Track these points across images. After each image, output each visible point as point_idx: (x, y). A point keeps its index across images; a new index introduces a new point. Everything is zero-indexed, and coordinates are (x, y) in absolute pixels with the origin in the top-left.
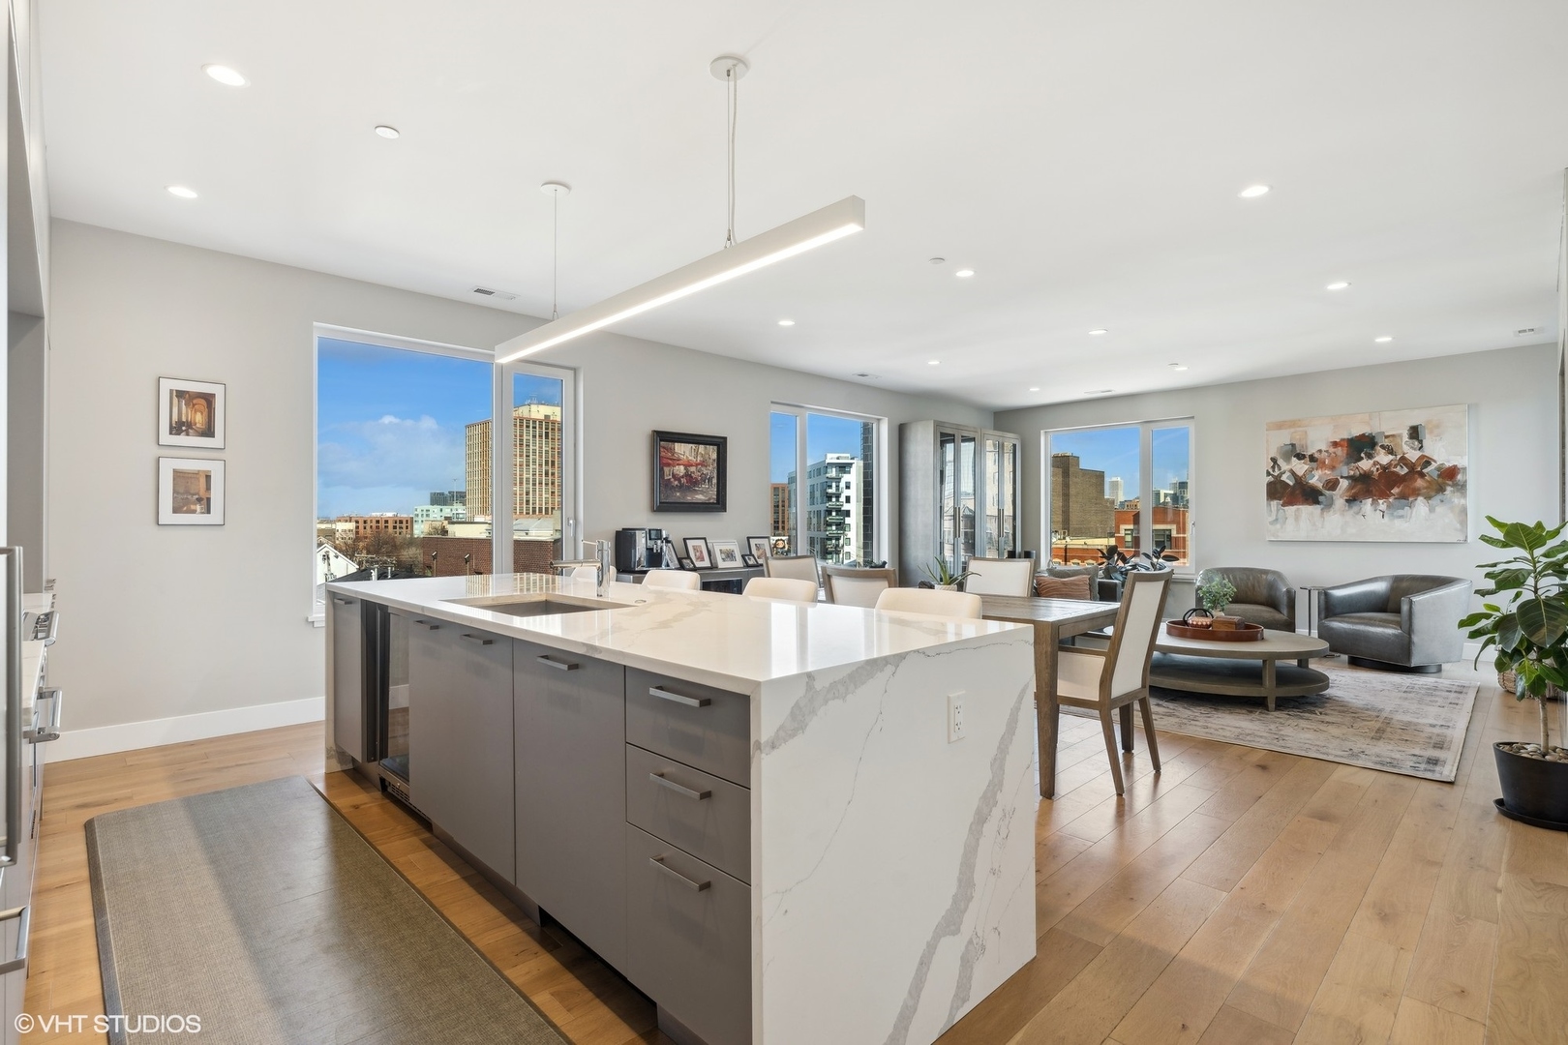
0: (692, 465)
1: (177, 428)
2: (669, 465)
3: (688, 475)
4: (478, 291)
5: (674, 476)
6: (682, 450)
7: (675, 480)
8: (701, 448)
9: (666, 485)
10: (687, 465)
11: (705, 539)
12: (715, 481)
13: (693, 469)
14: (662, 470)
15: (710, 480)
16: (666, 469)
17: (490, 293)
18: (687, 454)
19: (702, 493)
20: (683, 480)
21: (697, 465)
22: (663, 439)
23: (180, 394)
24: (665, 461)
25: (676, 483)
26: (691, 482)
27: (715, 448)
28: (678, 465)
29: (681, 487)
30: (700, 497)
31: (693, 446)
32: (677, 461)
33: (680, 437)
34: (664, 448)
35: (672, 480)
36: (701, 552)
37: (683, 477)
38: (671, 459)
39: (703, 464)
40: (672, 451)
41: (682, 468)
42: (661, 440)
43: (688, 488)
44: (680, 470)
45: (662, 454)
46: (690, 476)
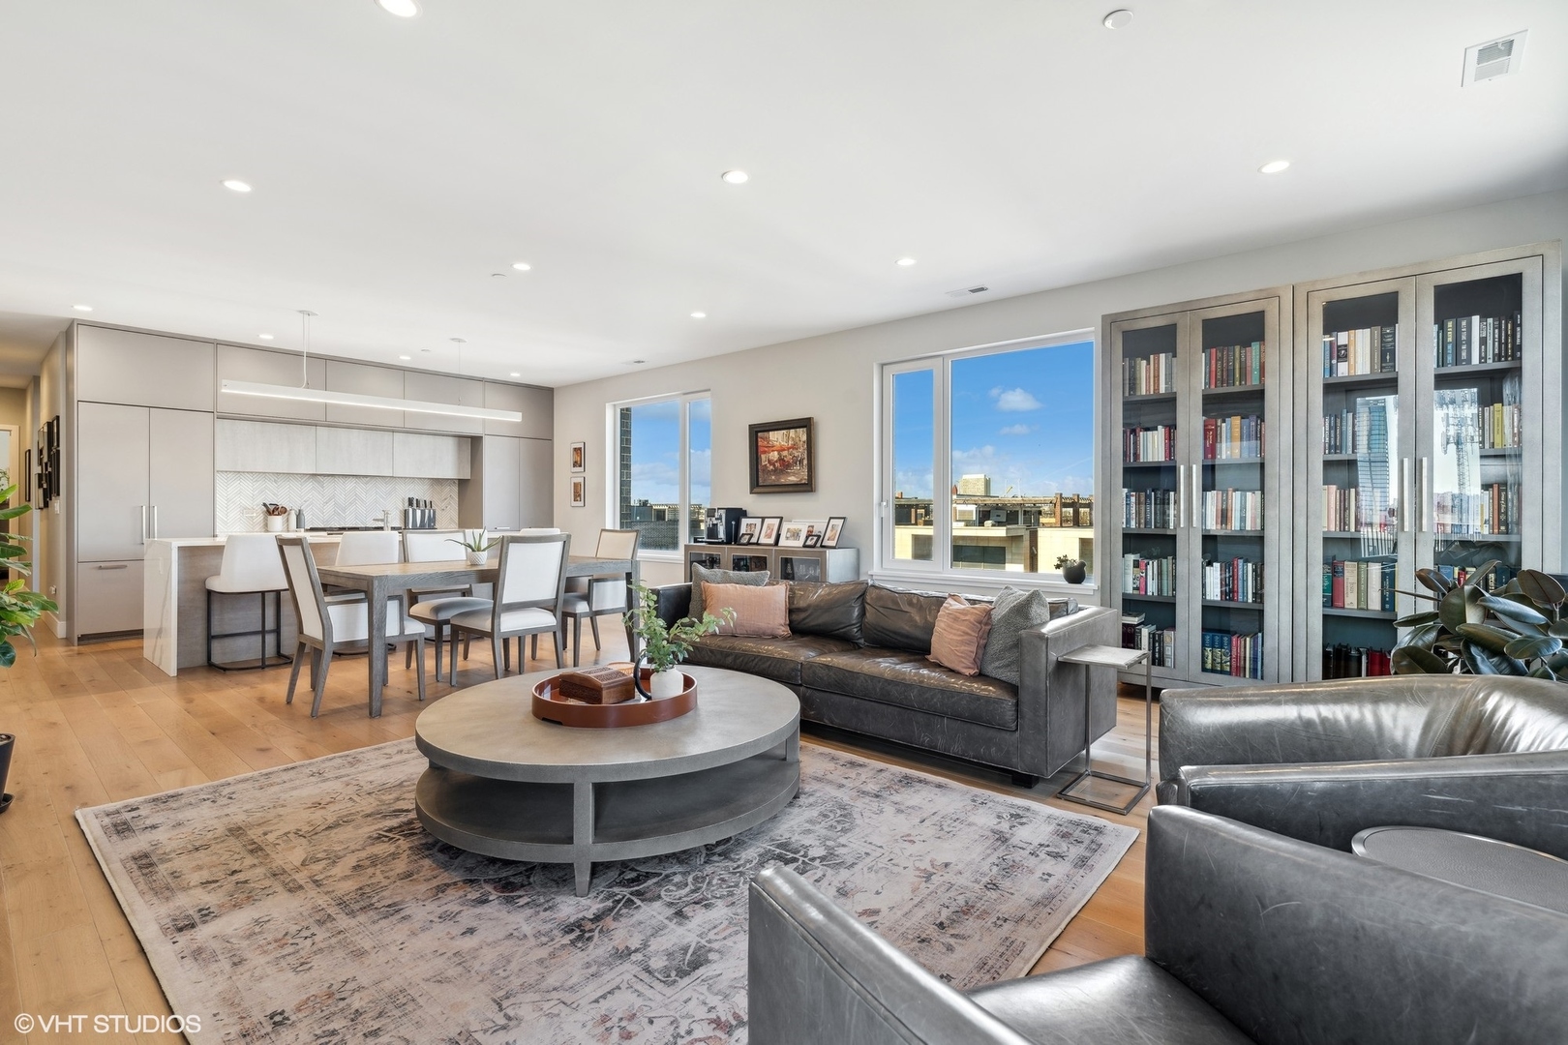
0: (784, 450)
1: (576, 464)
2: (765, 452)
3: (781, 460)
5: (769, 461)
6: (777, 437)
7: (770, 464)
8: (792, 433)
9: (763, 470)
10: (781, 450)
12: (805, 462)
13: (785, 453)
14: (759, 458)
15: (801, 462)
16: (763, 456)
18: (780, 440)
19: (794, 474)
20: (778, 464)
21: (789, 449)
22: (758, 431)
23: (575, 449)
24: (761, 449)
25: (771, 467)
26: (784, 465)
27: (805, 429)
28: (772, 451)
29: (775, 470)
30: (793, 479)
31: (784, 432)
32: (771, 448)
33: (774, 425)
34: (761, 438)
35: (768, 465)
37: (776, 462)
38: (766, 447)
39: (794, 447)
40: (767, 440)
41: (776, 453)
43: (782, 471)
44: (774, 456)
45: (760, 444)
46: (783, 460)
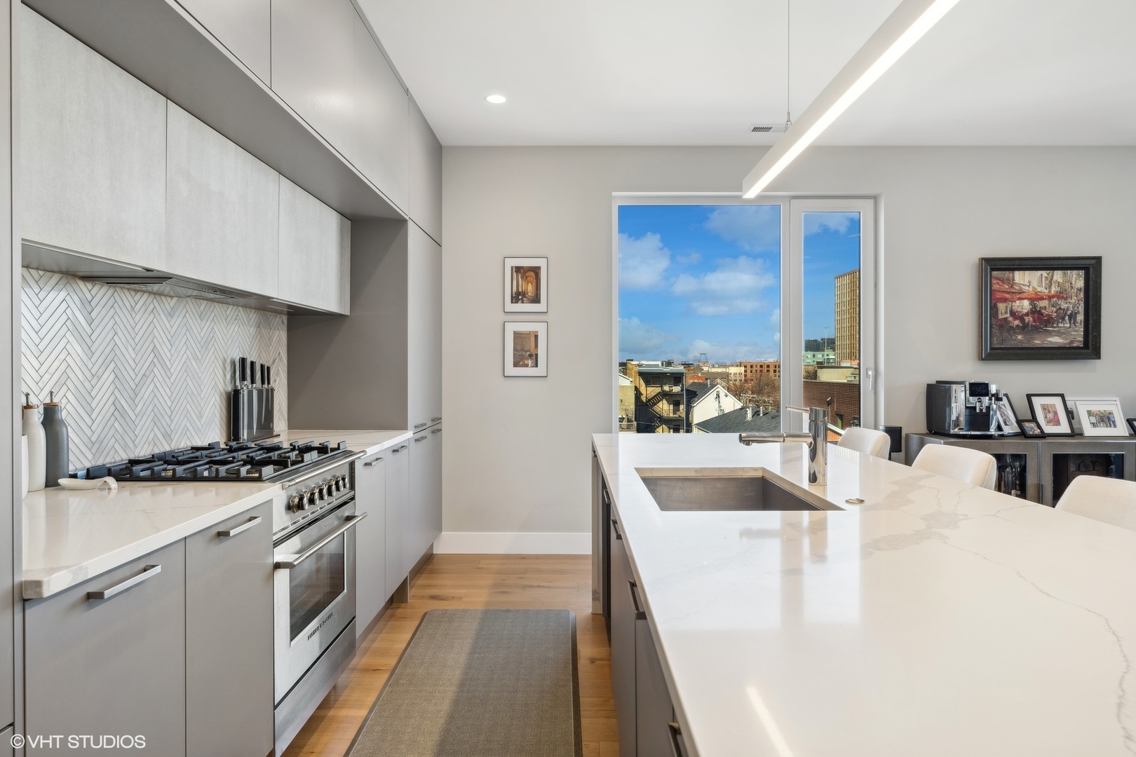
0: (1042, 299)
1: (517, 297)
2: (1005, 300)
3: (1035, 312)
4: (756, 129)
5: (1013, 313)
6: (1027, 280)
7: (1015, 318)
8: (1058, 276)
9: (1001, 326)
10: (1035, 299)
11: (1062, 396)
13: (1044, 303)
14: (994, 309)
16: (1001, 306)
17: (767, 129)
18: (1035, 283)
19: (1059, 334)
20: (1029, 319)
21: (1050, 297)
22: (995, 267)
23: (518, 269)
24: (999, 295)
25: (1017, 322)
26: (1041, 321)
27: (1082, 272)
28: (1020, 299)
29: (1024, 328)
30: (1056, 340)
31: (1044, 273)
32: (1020, 295)
33: (1022, 262)
34: (997, 278)
35: (1011, 319)
36: (1056, 413)
37: (1027, 314)
38: (1008, 293)
39: (1061, 295)
40: (1011, 282)
41: (1026, 303)
42: (993, 270)
43: (1036, 329)
44: (1025, 305)
45: (996, 287)
46: (1040, 313)
